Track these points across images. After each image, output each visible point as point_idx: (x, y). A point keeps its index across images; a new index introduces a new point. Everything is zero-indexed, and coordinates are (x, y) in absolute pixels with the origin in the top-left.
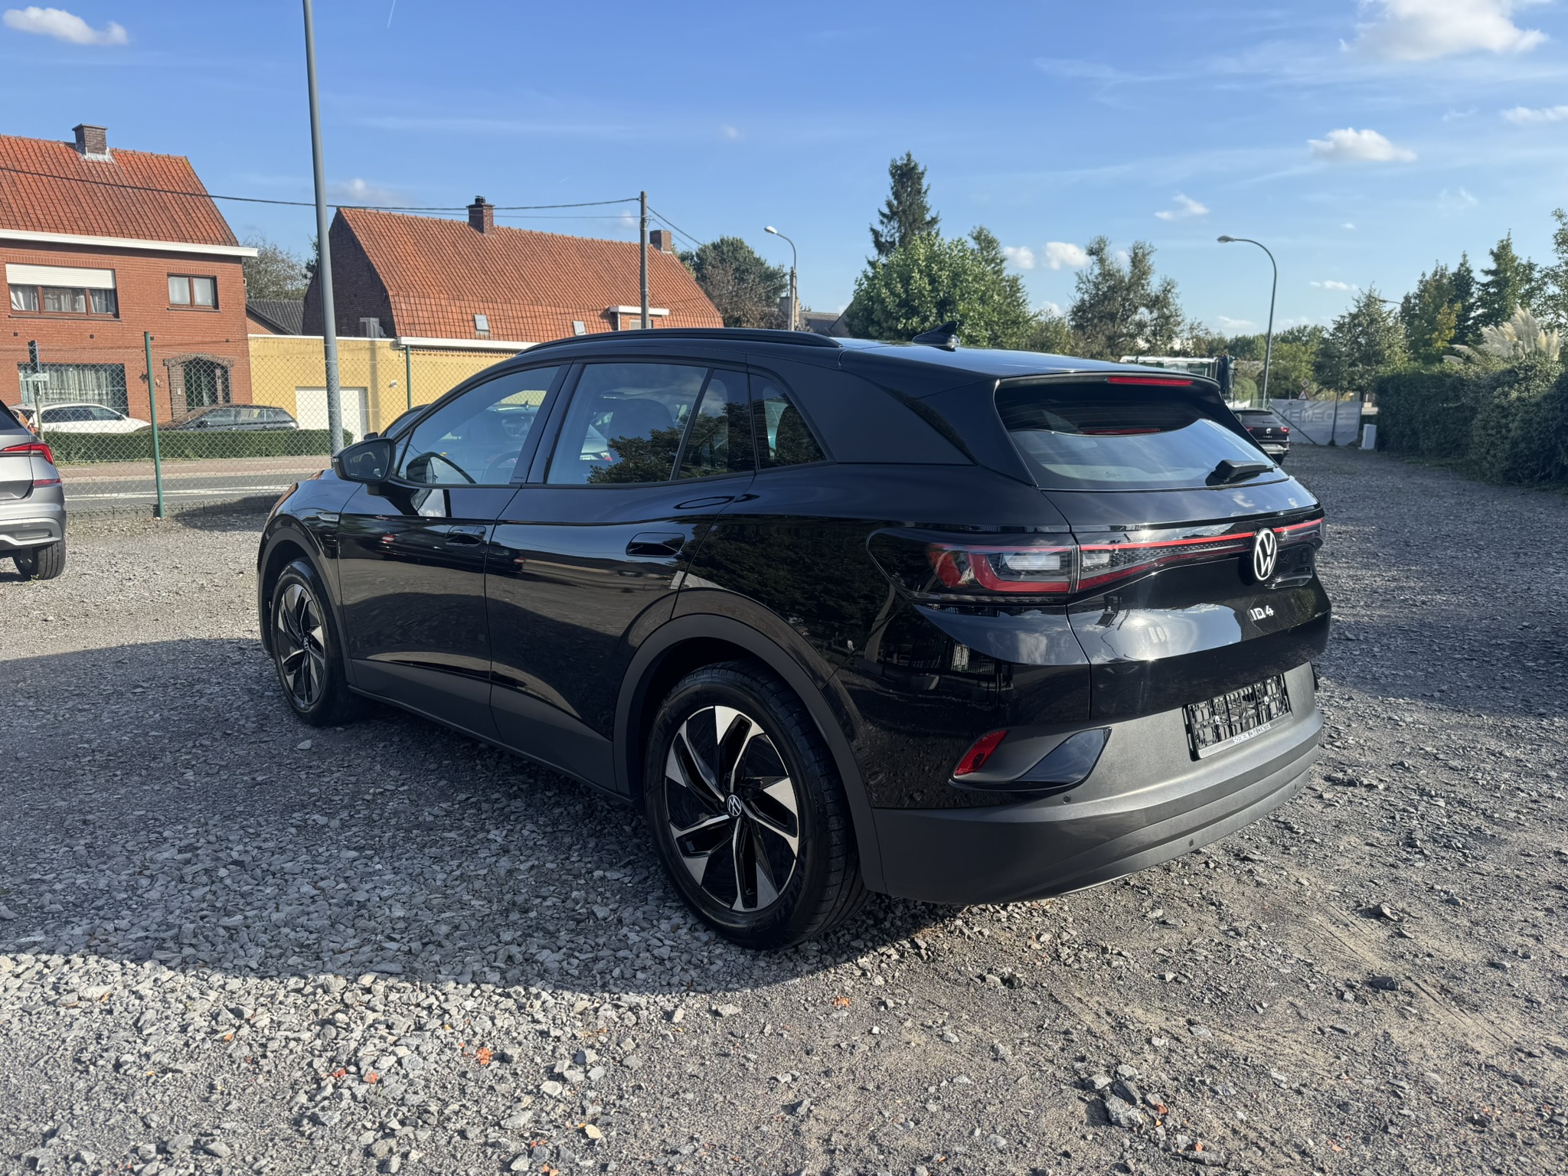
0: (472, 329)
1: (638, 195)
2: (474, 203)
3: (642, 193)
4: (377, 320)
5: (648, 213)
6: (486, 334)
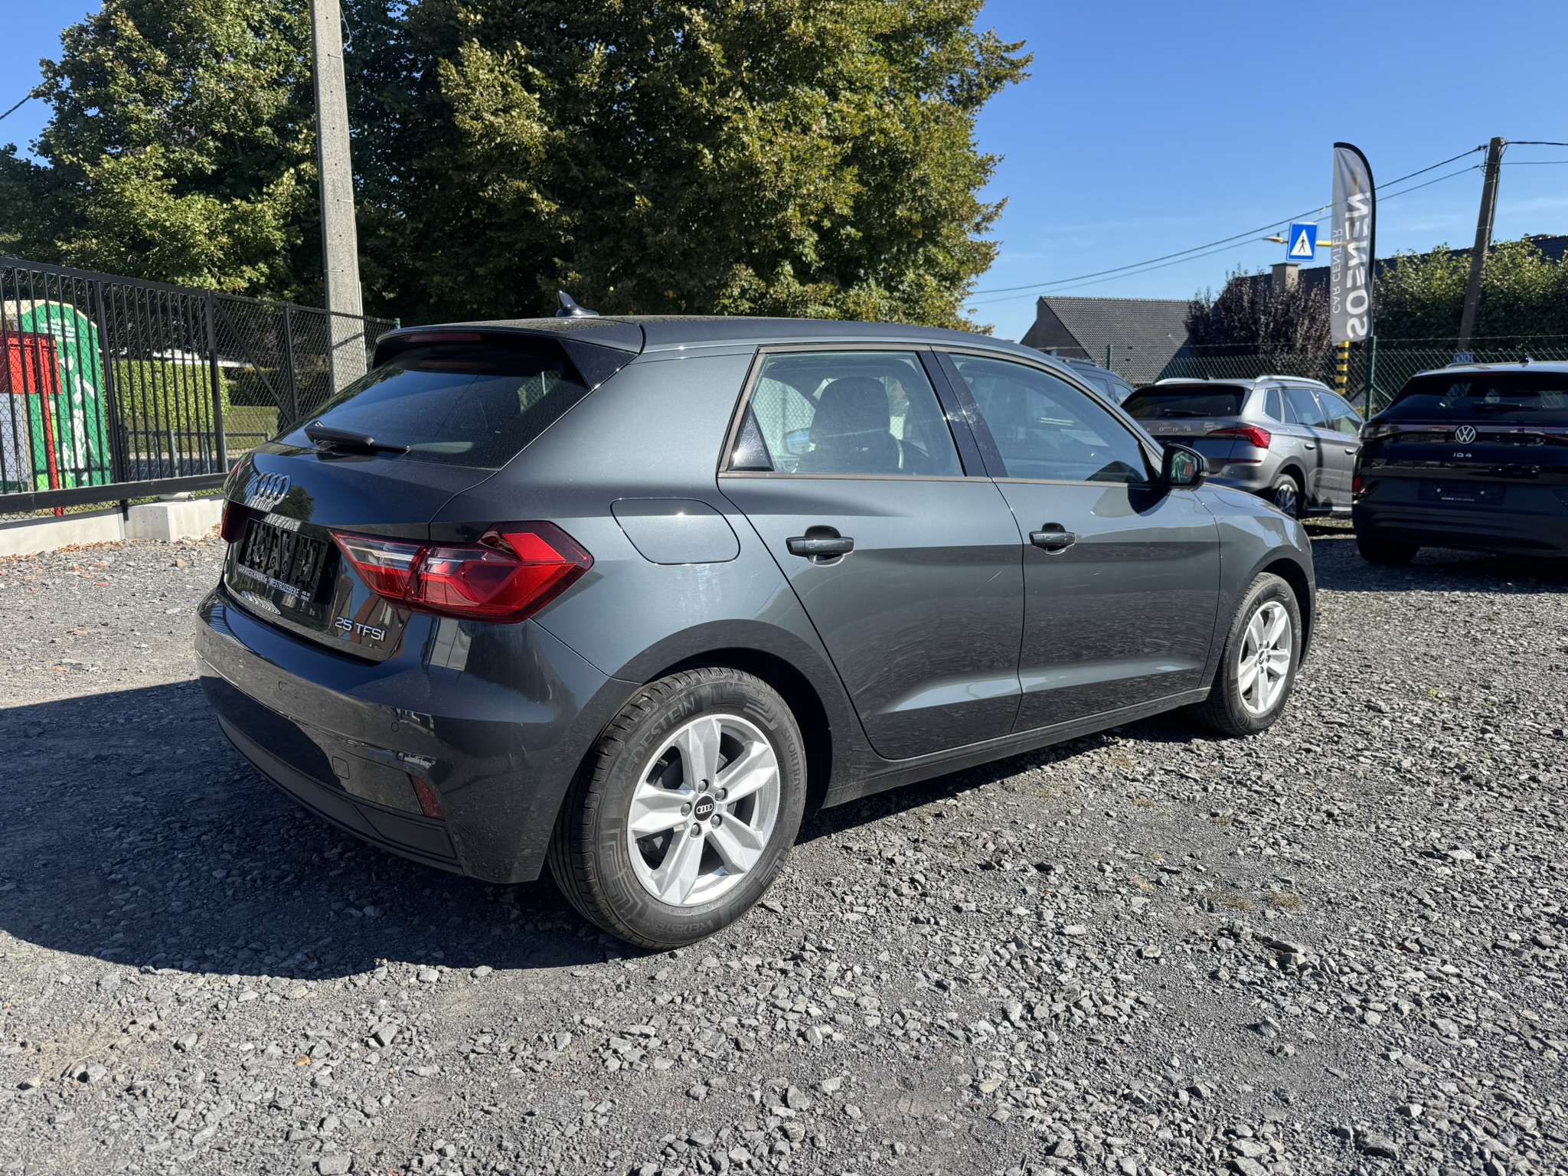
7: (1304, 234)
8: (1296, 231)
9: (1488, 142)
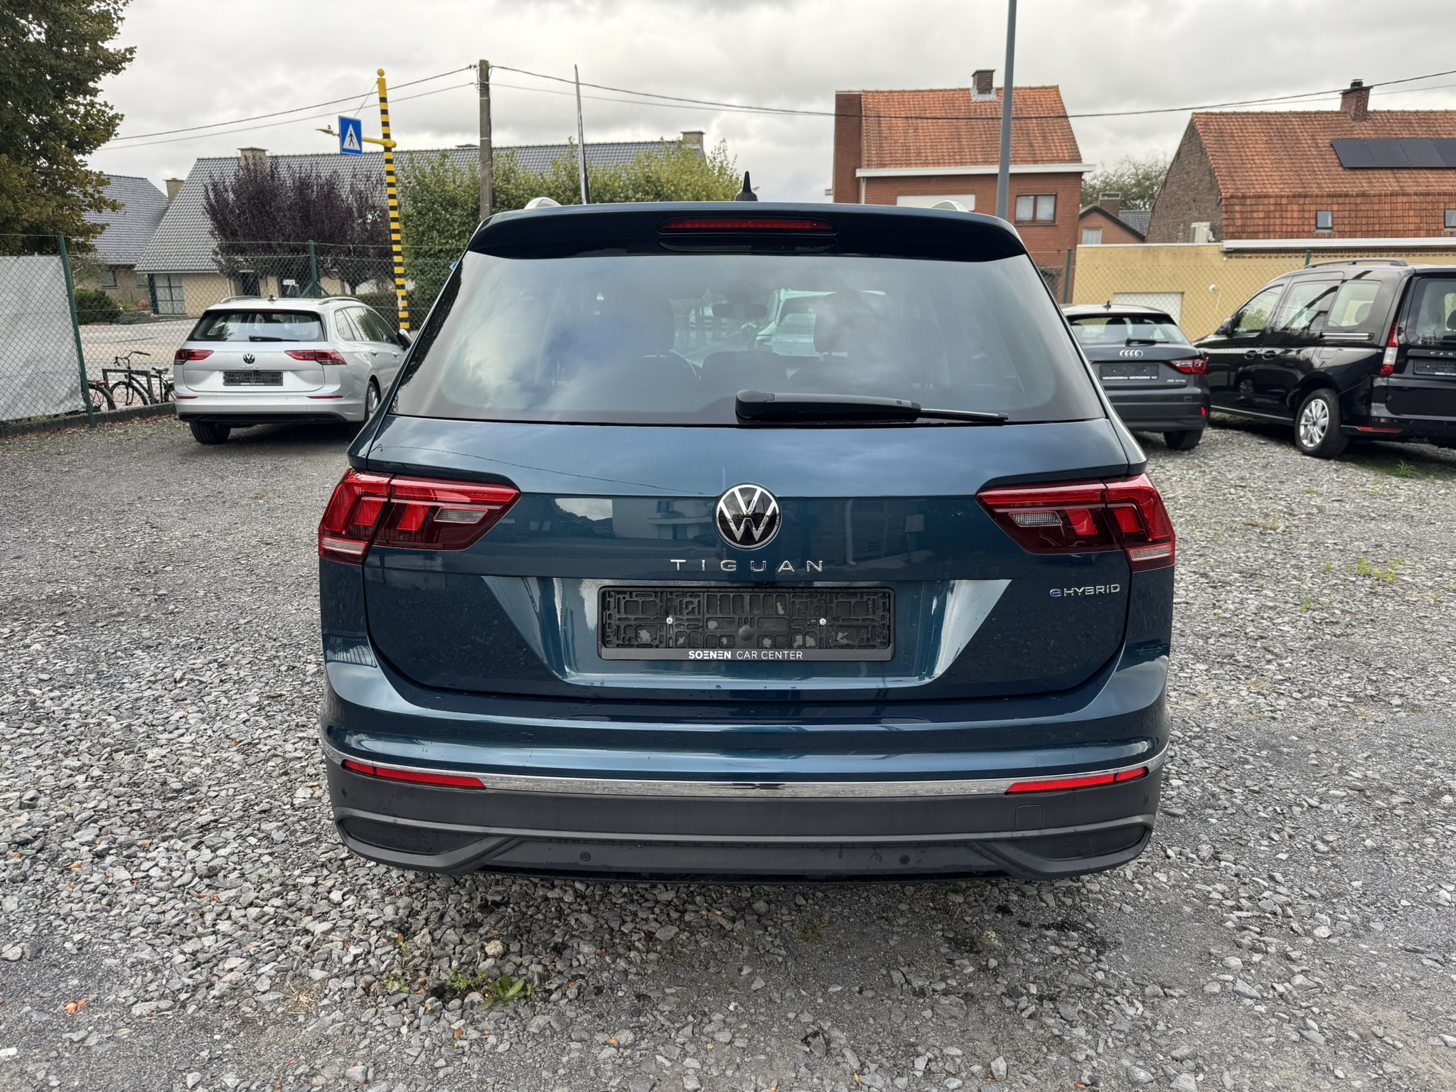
0: (1313, 228)
2: (1348, 87)
4: (1208, 224)
6: (1329, 231)
7: (351, 128)
8: (345, 123)
9: (477, 63)
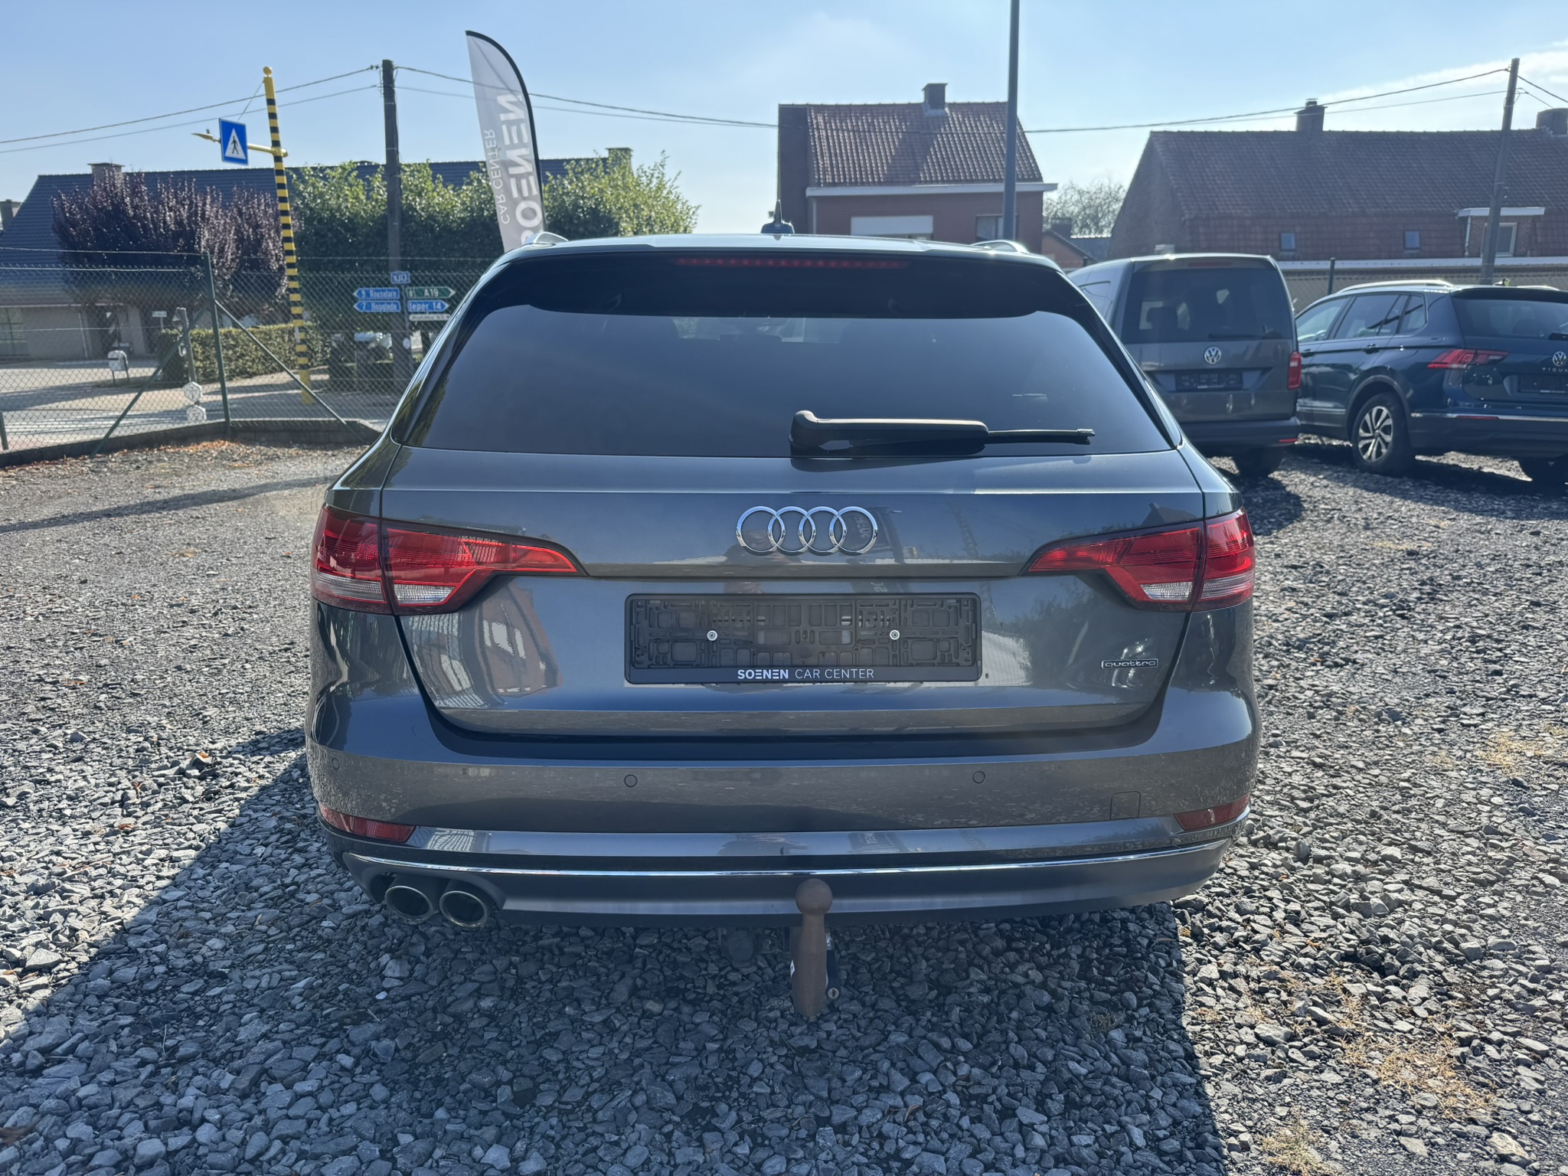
0: (1277, 250)
1: (1508, 64)
2: (1305, 107)
3: (1515, 64)
4: (1172, 246)
5: (1519, 83)
6: (1292, 254)
7: (234, 133)
8: (227, 127)
9: (380, 63)
